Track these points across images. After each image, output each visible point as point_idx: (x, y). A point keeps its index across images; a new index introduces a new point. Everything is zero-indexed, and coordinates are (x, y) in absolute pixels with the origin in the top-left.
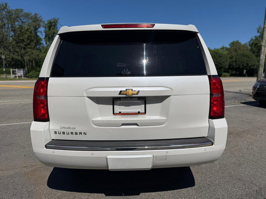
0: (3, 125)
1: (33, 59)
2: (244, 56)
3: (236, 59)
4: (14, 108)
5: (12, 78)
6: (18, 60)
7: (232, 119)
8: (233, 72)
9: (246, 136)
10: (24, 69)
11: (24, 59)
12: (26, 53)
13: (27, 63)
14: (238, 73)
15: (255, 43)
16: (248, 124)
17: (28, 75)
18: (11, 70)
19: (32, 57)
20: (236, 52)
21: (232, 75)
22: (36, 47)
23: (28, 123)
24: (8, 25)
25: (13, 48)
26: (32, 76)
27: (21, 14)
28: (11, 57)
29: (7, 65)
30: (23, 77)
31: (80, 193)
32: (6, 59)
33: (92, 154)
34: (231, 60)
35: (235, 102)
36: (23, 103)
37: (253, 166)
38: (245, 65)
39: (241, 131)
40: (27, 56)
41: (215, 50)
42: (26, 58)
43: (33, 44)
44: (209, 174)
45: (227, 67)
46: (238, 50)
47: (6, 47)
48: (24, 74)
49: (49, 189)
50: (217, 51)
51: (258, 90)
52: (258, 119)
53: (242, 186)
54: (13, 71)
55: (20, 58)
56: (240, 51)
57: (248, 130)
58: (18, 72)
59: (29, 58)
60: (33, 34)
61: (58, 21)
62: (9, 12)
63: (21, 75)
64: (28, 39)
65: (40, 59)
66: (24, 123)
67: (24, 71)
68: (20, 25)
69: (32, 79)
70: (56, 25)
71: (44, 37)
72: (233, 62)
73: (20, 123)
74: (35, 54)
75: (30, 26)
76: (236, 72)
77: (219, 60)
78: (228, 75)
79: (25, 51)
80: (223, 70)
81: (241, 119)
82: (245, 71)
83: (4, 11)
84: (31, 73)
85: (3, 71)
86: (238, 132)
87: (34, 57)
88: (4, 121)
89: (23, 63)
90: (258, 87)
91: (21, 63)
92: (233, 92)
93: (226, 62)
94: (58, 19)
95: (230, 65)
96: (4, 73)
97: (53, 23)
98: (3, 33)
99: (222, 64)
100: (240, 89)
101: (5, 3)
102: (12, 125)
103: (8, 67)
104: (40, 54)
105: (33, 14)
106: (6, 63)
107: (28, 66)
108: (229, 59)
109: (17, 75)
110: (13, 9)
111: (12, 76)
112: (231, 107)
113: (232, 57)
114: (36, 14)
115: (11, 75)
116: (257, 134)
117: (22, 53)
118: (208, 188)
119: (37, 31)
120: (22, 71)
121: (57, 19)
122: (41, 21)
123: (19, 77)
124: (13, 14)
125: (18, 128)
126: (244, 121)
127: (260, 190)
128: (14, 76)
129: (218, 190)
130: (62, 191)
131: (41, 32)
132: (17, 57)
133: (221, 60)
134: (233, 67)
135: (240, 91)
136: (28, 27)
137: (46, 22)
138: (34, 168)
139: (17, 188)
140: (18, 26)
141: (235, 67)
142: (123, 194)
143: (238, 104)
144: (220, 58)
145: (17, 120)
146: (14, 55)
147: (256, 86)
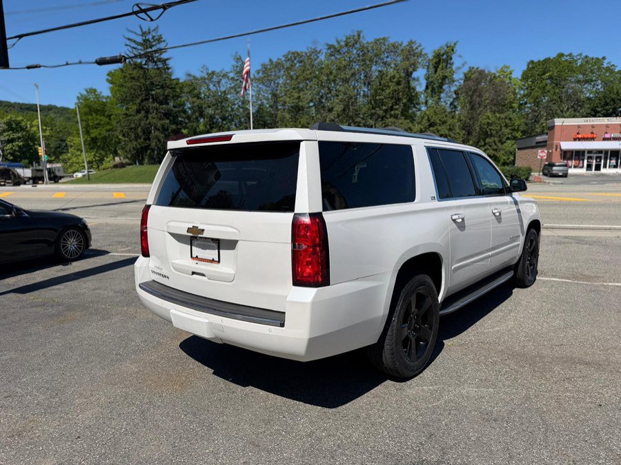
27: (383, 48)
43: (400, 106)
60: (403, 85)
61: (455, 50)
62: (362, 48)
64: (391, 98)
68: (379, 71)
70: (451, 59)
71: (424, 88)
75: (397, 70)
83: (355, 48)
94: (455, 44)
97: (443, 55)
101: (357, 31)
105: (405, 44)
110: (370, 41)
114: (411, 43)
119: (409, 79)
121: (452, 45)
122: (420, 55)
124: (369, 51)
131: (418, 79)
136: (394, 72)
137: (430, 56)
140: (377, 74)
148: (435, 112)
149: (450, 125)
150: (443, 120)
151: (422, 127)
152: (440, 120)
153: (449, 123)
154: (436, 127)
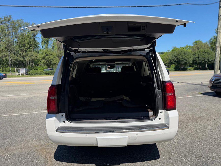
0: (16, 115)
1: (33, 59)
2: (205, 53)
3: (198, 55)
4: (22, 101)
5: (16, 75)
6: (20, 60)
7: (192, 108)
8: (197, 67)
9: (202, 121)
10: (26, 68)
11: (26, 60)
12: (27, 55)
13: (28, 63)
14: (201, 67)
15: (214, 41)
16: (204, 111)
17: (29, 73)
18: (16, 69)
19: (32, 58)
20: (199, 50)
21: (196, 69)
22: (34, 50)
23: (34, 113)
24: (13, 33)
25: (17, 51)
26: (32, 73)
28: (15, 59)
29: (12, 65)
30: (25, 74)
31: (78, 164)
32: (11, 60)
33: (87, 136)
34: (194, 57)
35: (196, 93)
36: (28, 96)
37: (204, 144)
38: (206, 60)
39: (198, 117)
40: (28, 57)
41: (181, 48)
42: (27, 59)
43: (32, 47)
44: (170, 150)
45: (191, 62)
46: (200, 48)
47: (11, 51)
48: (25, 72)
49: (56, 162)
50: (182, 49)
51: (213, 83)
52: (213, 107)
53: (194, 158)
54: (17, 70)
55: (22, 59)
56: (201, 49)
57: (204, 116)
58: (21, 71)
59: (29, 59)
60: (32, 39)
63: (23, 73)
64: (28, 44)
65: (38, 59)
66: (31, 113)
67: (26, 70)
68: (22, 33)
69: (32, 76)
71: (41, 41)
72: (196, 58)
73: (28, 113)
74: (34, 56)
75: (29, 33)
76: (199, 66)
77: (184, 56)
78: (193, 69)
79: (26, 53)
80: (188, 65)
81: (199, 107)
82: (207, 65)
83: (9, 22)
84: (31, 72)
85: (9, 69)
86: (195, 118)
87: (34, 58)
88: (16, 112)
89: (25, 63)
90: (214, 81)
91: (23, 63)
92: (196, 84)
93: (190, 58)
95: (193, 61)
96: (10, 72)
98: (9, 40)
99: (187, 60)
100: (202, 81)
101: (10, 16)
102: (22, 115)
103: (13, 66)
104: (38, 55)
106: (11, 63)
107: (29, 66)
108: (192, 55)
109: (20, 73)
110: (16, 20)
111: (17, 74)
112: (192, 97)
113: (195, 54)
115: (15, 73)
116: (210, 120)
117: (24, 55)
118: (169, 160)
119: (35, 37)
120: (24, 70)
123: (21, 74)
124: (16, 24)
125: (28, 117)
126: (201, 108)
127: (206, 161)
128: (18, 74)
129: (176, 161)
130: (65, 163)
131: (38, 38)
132: (20, 59)
133: (185, 57)
134: (196, 62)
135: (202, 83)
136: (28, 34)
138: (43, 147)
139: (33, 161)
141: (198, 62)
142: (108, 165)
143: (198, 94)
144: (185, 55)
145: (25, 110)
146: (18, 56)
147: (212, 80)
148: (48, 51)
149: (54, 56)
150: (51, 54)
151: (43, 56)
152: (50, 54)
153: (53, 55)
154: (48, 56)
